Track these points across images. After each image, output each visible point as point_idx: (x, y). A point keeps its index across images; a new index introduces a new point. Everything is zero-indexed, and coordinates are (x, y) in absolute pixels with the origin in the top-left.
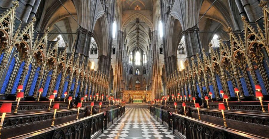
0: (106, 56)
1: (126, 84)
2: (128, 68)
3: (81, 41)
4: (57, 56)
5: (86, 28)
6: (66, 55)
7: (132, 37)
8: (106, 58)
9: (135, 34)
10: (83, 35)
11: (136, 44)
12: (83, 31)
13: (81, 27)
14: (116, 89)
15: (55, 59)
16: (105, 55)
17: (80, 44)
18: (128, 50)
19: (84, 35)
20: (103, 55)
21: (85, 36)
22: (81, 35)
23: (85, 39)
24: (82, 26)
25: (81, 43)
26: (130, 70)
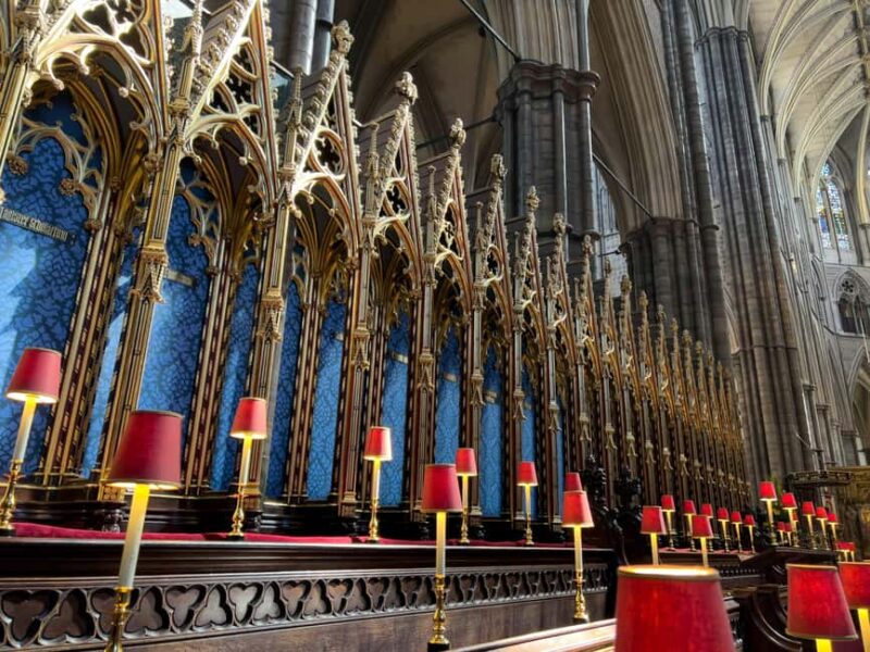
0: (672, 222)
1: (834, 413)
2: (818, 288)
3: (532, 148)
4: (468, 246)
5: (546, 61)
6: (505, 230)
7: (810, 48)
8: (678, 233)
9: (837, 15)
10: (537, 105)
11: (861, 86)
12: (536, 83)
13: (517, 59)
14: (773, 458)
15: (461, 262)
16: (671, 215)
17: (534, 167)
18: (790, 152)
19: (545, 104)
20: (654, 220)
21: (553, 109)
22: (527, 107)
23: (554, 125)
24: (523, 56)
25: (537, 164)
26: (843, 304)
